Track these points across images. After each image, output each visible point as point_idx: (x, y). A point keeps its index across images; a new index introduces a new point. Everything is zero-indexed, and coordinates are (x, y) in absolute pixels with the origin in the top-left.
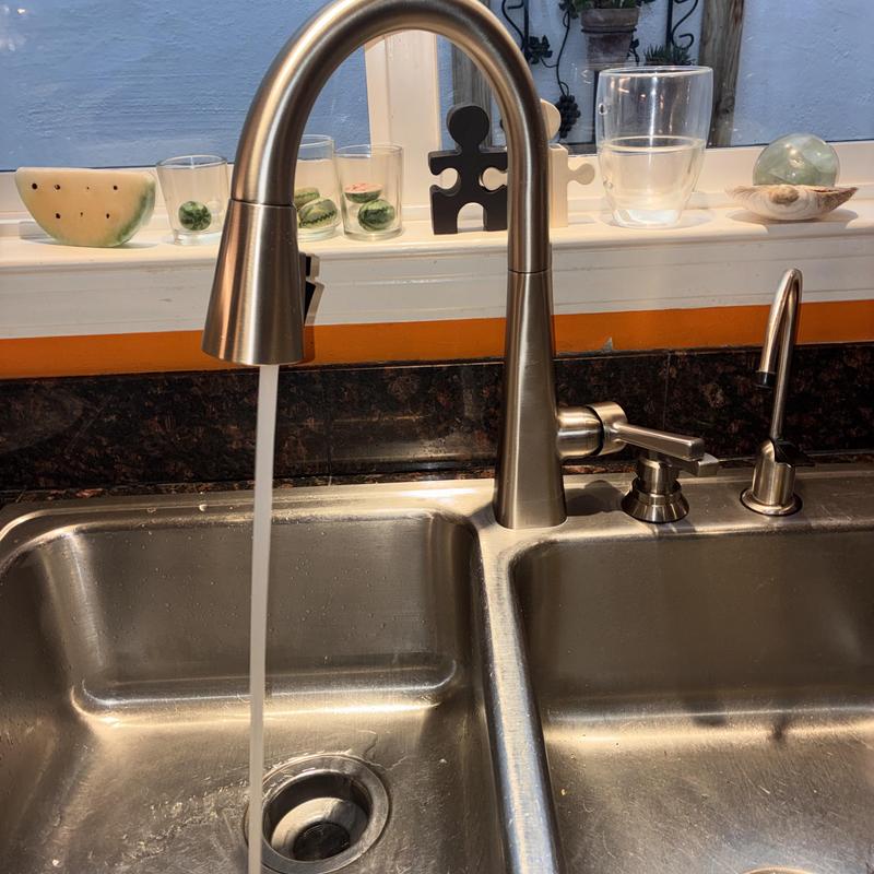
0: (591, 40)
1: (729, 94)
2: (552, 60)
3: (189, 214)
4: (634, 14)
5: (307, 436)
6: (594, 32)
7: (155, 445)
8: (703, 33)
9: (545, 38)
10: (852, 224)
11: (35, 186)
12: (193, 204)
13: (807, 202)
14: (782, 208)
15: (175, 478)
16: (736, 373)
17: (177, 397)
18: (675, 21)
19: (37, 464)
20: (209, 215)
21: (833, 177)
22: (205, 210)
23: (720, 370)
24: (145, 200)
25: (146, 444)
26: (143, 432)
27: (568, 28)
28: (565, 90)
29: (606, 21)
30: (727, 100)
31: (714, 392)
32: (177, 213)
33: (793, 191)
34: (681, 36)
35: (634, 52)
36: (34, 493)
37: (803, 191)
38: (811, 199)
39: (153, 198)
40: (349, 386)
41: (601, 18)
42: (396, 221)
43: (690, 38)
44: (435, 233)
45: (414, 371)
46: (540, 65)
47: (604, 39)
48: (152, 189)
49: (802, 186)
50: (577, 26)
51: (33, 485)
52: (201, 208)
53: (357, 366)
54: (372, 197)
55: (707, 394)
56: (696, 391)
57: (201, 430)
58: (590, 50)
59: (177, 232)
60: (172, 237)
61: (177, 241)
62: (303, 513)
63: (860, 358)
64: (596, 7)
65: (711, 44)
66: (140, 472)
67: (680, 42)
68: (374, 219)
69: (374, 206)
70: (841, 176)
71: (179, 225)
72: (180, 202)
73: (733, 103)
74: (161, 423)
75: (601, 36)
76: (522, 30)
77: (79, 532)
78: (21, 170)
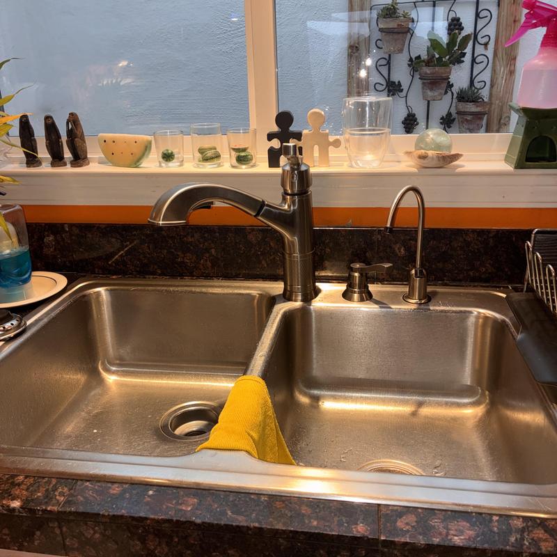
0: (423, 83)
1: (505, 115)
2: (404, 94)
3: (165, 154)
4: (448, 70)
5: (211, 258)
6: (425, 79)
7: (145, 257)
8: (492, 81)
9: (399, 82)
10: (459, 170)
11: (105, 141)
12: (167, 150)
13: (432, 158)
14: (422, 160)
15: (154, 273)
16: (410, 240)
17: (156, 235)
18: (474, 74)
19: (95, 262)
20: (174, 155)
21: (449, 147)
22: (172, 153)
23: (402, 238)
24: (147, 148)
25: (141, 256)
26: (140, 250)
27: (413, 77)
28: (410, 110)
29: (431, 74)
30: (505, 118)
31: (399, 249)
32: (160, 155)
33: (426, 153)
34: (479, 82)
35: (451, 90)
36: (93, 275)
37: (430, 153)
38: (435, 157)
39: (150, 147)
40: (230, 235)
41: (428, 72)
42: (253, 161)
43: (483, 83)
44: (270, 167)
45: (260, 230)
46: (396, 96)
47: (431, 83)
48: (150, 143)
49: (431, 151)
50: (417, 76)
51: (93, 272)
52: (170, 152)
53: (235, 226)
54: (244, 150)
55: (396, 249)
56: (391, 247)
57: (165, 251)
58: (423, 88)
59: (160, 162)
60: (158, 165)
61: (160, 166)
62: (204, 290)
63: (471, 236)
64: (426, 65)
65: (496, 86)
66: (138, 269)
67: (477, 85)
68: (242, 159)
69: (243, 154)
70: (453, 147)
71: (161, 160)
72: (162, 150)
73: (510, 120)
74: (148, 247)
75: (429, 81)
76: (387, 78)
77: (107, 290)
78: (100, 134)
